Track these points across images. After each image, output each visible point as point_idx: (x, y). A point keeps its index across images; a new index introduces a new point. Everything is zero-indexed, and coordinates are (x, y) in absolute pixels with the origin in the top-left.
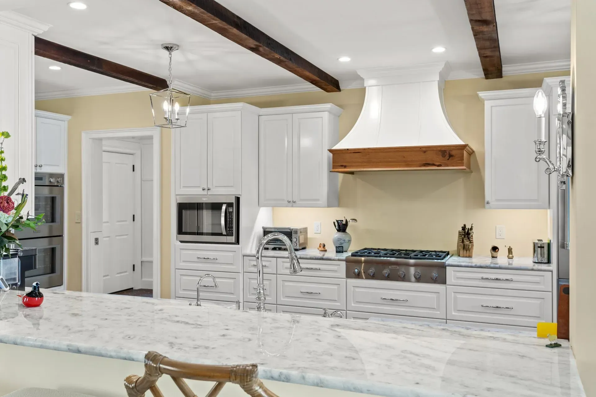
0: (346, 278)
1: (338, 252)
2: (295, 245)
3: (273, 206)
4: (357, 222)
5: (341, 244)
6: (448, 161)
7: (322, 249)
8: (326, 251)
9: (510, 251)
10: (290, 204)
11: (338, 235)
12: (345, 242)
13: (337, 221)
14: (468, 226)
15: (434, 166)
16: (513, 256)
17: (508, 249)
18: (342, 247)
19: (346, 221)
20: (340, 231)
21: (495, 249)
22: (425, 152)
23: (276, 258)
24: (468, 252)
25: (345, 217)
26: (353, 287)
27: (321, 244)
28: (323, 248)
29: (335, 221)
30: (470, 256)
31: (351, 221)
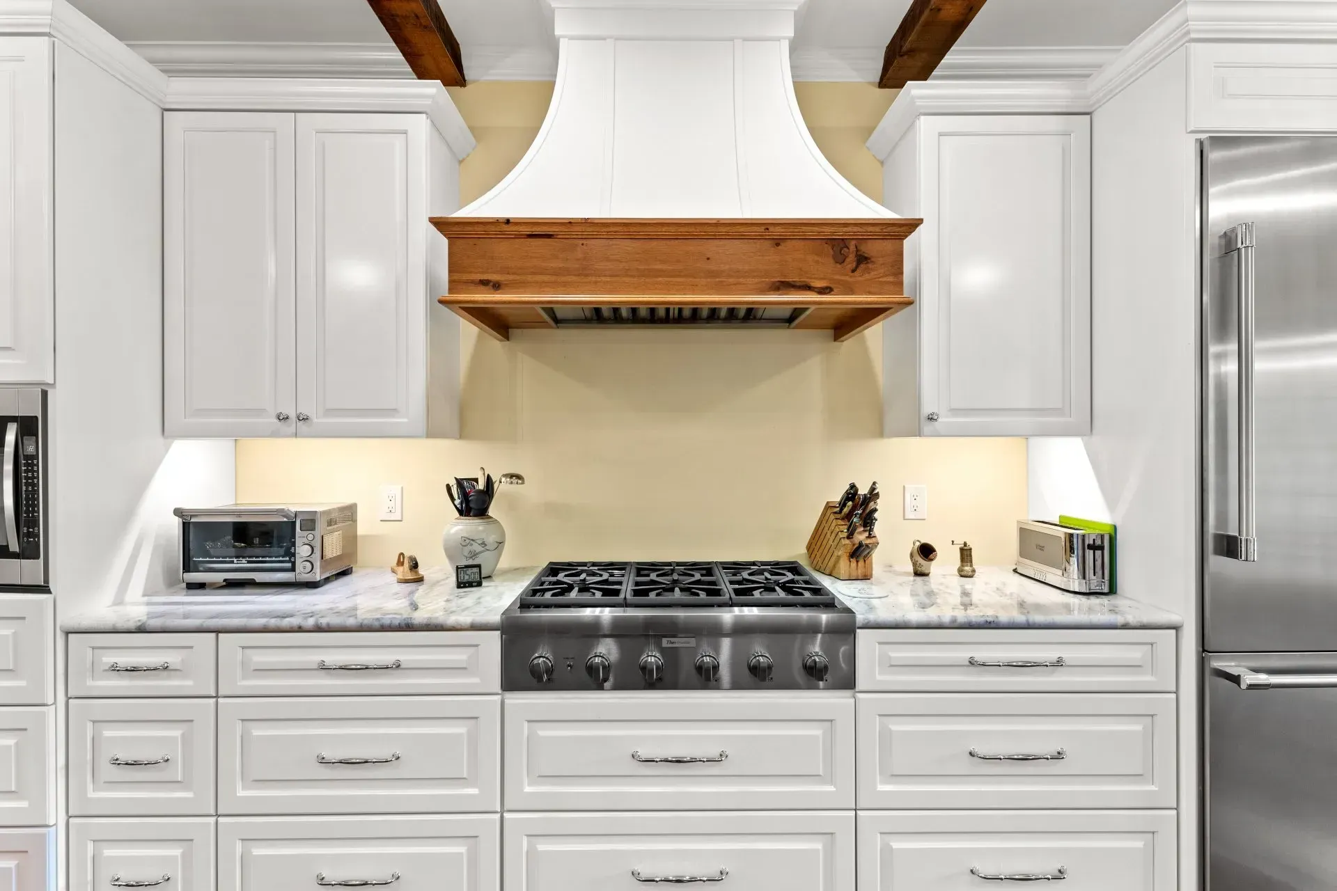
0: (500, 692)
1: (465, 587)
2: (304, 568)
3: (236, 435)
4: (523, 483)
5: (474, 555)
6: (852, 274)
7: (404, 572)
8: (420, 580)
9: (966, 554)
10: (290, 427)
11: (460, 527)
12: (487, 547)
13: (459, 482)
14: (863, 490)
15: (808, 292)
16: (974, 571)
17: (962, 550)
18: (479, 566)
19: (489, 481)
20: (467, 514)
21: (926, 551)
22: (777, 242)
23: (213, 635)
24: (861, 563)
25: (482, 469)
26: (529, 721)
27: (402, 554)
28: (412, 572)
29: (453, 483)
30: (865, 576)
31: (503, 479)
